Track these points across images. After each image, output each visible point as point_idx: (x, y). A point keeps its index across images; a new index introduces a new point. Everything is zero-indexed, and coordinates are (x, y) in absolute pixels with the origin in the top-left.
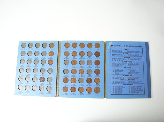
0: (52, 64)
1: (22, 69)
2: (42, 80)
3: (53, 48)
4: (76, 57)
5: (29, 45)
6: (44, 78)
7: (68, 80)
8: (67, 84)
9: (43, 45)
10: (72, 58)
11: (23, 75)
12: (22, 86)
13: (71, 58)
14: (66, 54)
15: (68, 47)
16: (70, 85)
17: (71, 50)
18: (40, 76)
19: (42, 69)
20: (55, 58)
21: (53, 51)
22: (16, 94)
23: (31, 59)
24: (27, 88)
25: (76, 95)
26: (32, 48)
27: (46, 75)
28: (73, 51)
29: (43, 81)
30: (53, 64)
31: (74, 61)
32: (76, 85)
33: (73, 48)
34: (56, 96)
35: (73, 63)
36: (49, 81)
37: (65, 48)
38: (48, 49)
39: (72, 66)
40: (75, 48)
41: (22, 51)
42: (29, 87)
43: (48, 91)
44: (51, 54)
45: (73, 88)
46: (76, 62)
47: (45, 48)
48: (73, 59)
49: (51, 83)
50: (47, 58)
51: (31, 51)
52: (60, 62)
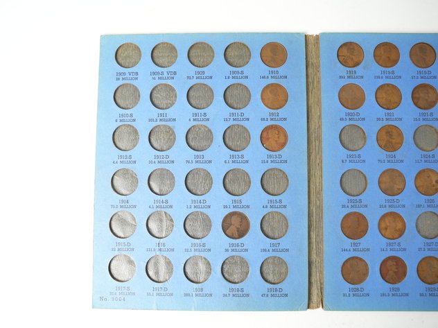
0: (283, 145)
1: (125, 173)
2: (236, 226)
3: (281, 70)
4: (396, 112)
5: (155, 54)
6: (243, 219)
7: (367, 226)
8: (364, 242)
9: (231, 53)
10: (378, 119)
11: (135, 207)
12: (131, 262)
13: (372, 116)
14: (351, 98)
15: (357, 64)
16: (374, 248)
17: (369, 76)
18: (225, 207)
19: (230, 174)
20: (293, 117)
21: (282, 82)
22: (100, 301)
23: (170, 124)
24: (157, 273)
25: (407, 295)
26: (172, 69)
27: (255, 204)
28: (381, 82)
29: (242, 233)
30: (285, 149)
31: (388, 132)
32: (405, 249)
33: (378, 69)
34: (308, 308)
35: (383, 143)
36: (270, 234)
37: (343, 70)
38: (256, 75)
39: (383, 154)
40: (390, 69)
41: (121, 82)
42: (169, 263)
43: (266, 281)
44: (275, 96)
45: (390, 263)
46: (400, 134)
47: (239, 69)
48: (385, 123)
49: (284, 242)
50: (256, 116)
51: (169, 82)
52: (319, 139)
